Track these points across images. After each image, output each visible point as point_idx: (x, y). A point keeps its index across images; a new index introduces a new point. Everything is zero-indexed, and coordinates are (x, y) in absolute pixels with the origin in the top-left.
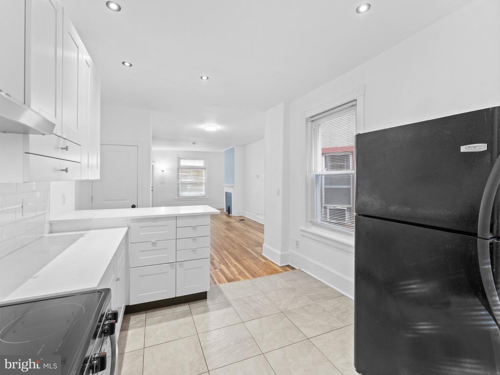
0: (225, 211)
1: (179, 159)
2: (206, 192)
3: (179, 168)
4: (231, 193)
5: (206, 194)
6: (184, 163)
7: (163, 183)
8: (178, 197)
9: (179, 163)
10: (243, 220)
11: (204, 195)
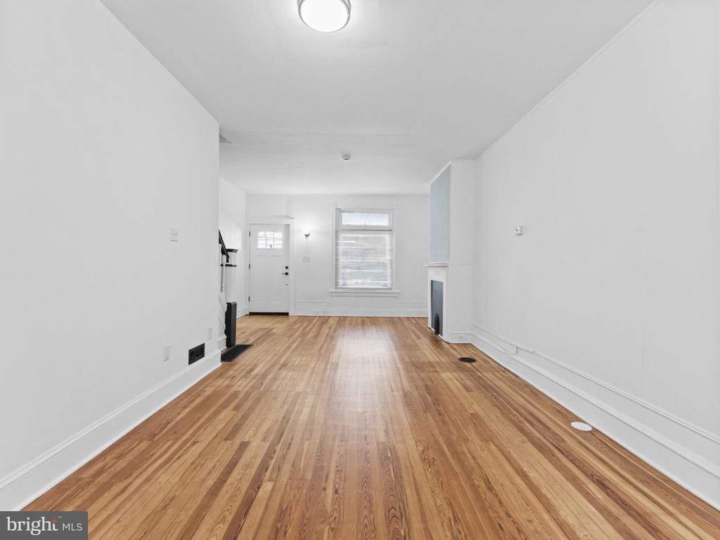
0: (430, 325)
1: (339, 211)
2: (392, 279)
3: (338, 231)
4: (442, 283)
5: (392, 284)
6: (349, 220)
7: (307, 260)
8: (336, 288)
9: (338, 220)
10: (471, 360)
11: (389, 286)
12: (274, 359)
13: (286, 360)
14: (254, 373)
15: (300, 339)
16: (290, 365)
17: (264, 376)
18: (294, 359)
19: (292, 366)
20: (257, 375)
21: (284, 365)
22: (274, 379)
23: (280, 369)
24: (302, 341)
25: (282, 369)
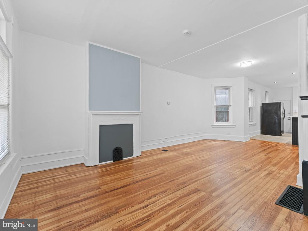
12: (251, 178)
13: (244, 174)
14: (266, 173)
15: (214, 194)
16: (243, 170)
17: (260, 169)
18: (238, 173)
19: (242, 169)
20: (265, 170)
21: (246, 171)
22: (254, 166)
23: (250, 170)
24: (213, 192)
25: (249, 169)
